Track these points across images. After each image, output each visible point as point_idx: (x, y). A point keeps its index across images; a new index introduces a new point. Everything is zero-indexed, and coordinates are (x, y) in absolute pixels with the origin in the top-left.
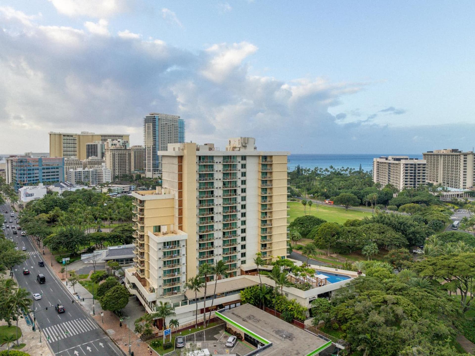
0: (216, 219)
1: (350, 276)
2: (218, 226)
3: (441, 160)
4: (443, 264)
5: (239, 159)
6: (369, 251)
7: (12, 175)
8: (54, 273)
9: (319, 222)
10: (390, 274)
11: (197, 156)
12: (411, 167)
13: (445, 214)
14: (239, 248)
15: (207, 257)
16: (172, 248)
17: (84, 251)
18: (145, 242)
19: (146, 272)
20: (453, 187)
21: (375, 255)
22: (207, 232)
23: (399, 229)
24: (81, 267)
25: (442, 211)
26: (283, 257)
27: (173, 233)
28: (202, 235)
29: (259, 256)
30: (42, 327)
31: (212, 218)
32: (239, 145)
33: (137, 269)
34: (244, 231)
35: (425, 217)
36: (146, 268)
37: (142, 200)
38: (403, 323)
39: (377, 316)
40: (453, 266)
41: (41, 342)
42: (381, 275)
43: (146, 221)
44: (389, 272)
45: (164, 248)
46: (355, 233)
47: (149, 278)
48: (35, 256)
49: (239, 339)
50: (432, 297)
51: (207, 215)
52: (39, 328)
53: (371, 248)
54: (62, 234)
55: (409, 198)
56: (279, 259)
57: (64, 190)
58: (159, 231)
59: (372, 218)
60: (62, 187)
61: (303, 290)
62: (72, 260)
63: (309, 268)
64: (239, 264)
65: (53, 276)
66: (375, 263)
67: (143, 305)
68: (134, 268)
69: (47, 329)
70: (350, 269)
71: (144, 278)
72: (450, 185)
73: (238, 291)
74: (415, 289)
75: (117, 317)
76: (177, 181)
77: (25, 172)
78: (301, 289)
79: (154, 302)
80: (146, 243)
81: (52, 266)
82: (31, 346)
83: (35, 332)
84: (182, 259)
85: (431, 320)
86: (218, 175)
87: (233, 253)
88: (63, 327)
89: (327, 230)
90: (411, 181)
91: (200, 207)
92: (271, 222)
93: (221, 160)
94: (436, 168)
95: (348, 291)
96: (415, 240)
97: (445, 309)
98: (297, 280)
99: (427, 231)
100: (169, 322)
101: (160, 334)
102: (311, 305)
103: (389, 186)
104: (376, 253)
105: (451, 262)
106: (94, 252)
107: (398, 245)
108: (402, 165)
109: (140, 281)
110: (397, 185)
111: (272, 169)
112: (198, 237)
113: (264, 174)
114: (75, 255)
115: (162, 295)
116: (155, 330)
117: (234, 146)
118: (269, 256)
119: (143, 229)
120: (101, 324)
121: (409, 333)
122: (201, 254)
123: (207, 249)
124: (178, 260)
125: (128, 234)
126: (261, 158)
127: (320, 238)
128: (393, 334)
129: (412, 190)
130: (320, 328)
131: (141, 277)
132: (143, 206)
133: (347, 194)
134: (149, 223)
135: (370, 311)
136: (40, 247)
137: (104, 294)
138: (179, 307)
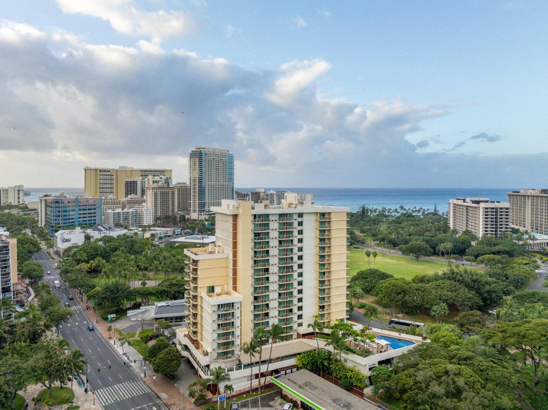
0: (271, 280)
1: (414, 342)
2: (274, 287)
3: (529, 202)
4: (514, 331)
5: (296, 217)
6: (438, 312)
7: (46, 216)
8: (100, 331)
9: (384, 276)
10: (459, 340)
11: (252, 215)
12: (492, 212)
13: (529, 267)
14: (295, 310)
15: (262, 319)
16: (226, 310)
17: (129, 307)
18: (199, 302)
19: (199, 334)
20: (542, 233)
21: (445, 316)
22: (262, 293)
23: (472, 287)
24: (128, 325)
25: (526, 264)
26: (342, 320)
27: (227, 294)
28: (257, 296)
29: (317, 318)
30: (94, 389)
31: (267, 279)
32: (296, 201)
33: (189, 330)
34: (300, 292)
35: (505, 272)
36: (199, 330)
37: (196, 259)
38: (464, 395)
39: (437, 387)
40: (523, 335)
41: (94, 404)
42: (447, 341)
43: (199, 281)
44: (458, 337)
45: (218, 310)
46: (423, 292)
47: (202, 340)
48: (78, 312)
49: (295, 406)
50: (497, 368)
51: (262, 275)
52: (91, 390)
53: (440, 308)
54: (107, 289)
55: (490, 248)
56: (337, 323)
57: (103, 235)
58: (213, 291)
59: (442, 274)
60: (100, 230)
61: (362, 356)
62: (118, 316)
63: (371, 331)
64: (295, 326)
65: (100, 334)
66: (443, 326)
67: (196, 368)
68: (185, 329)
69: (99, 391)
70: (414, 334)
71: (197, 340)
72: (539, 231)
73: (294, 355)
74: (481, 359)
75: (170, 380)
76: (231, 240)
77: (60, 214)
78: (360, 355)
79: (208, 366)
80: (199, 304)
81: (97, 322)
82: (86, 408)
83: (88, 394)
84: (236, 322)
85: (494, 393)
86: (274, 234)
87: (289, 315)
88: (114, 389)
89: (392, 287)
90: (492, 228)
91: (255, 267)
92: (329, 282)
93: (277, 218)
94: (522, 211)
95: (410, 359)
96: (490, 300)
97: (511, 381)
98: (357, 345)
99: (505, 289)
100: (224, 387)
101: (214, 400)
102: (370, 372)
103: (467, 232)
104: (446, 314)
105: (522, 330)
106: (141, 308)
107: (471, 305)
108: (481, 208)
109: (193, 343)
110: (476, 231)
111: (330, 227)
112: (253, 298)
113: (322, 232)
114: (120, 310)
115: (215, 359)
116: (209, 395)
117: (291, 202)
118: (327, 318)
119: (196, 289)
120: (153, 388)
121: (469, 405)
122: (256, 316)
123: (262, 310)
124: (233, 322)
125: (176, 289)
126: (319, 215)
127: (384, 296)
128: (452, 406)
129: (492, 238)
130: (381, 398)
131: (194, 339)
132: (197, 266)
133: (418, 242)
134: (203, 284)
135: (430, 381)
136: (82, 301)
137: (155, 356)
138: (233, 372)
